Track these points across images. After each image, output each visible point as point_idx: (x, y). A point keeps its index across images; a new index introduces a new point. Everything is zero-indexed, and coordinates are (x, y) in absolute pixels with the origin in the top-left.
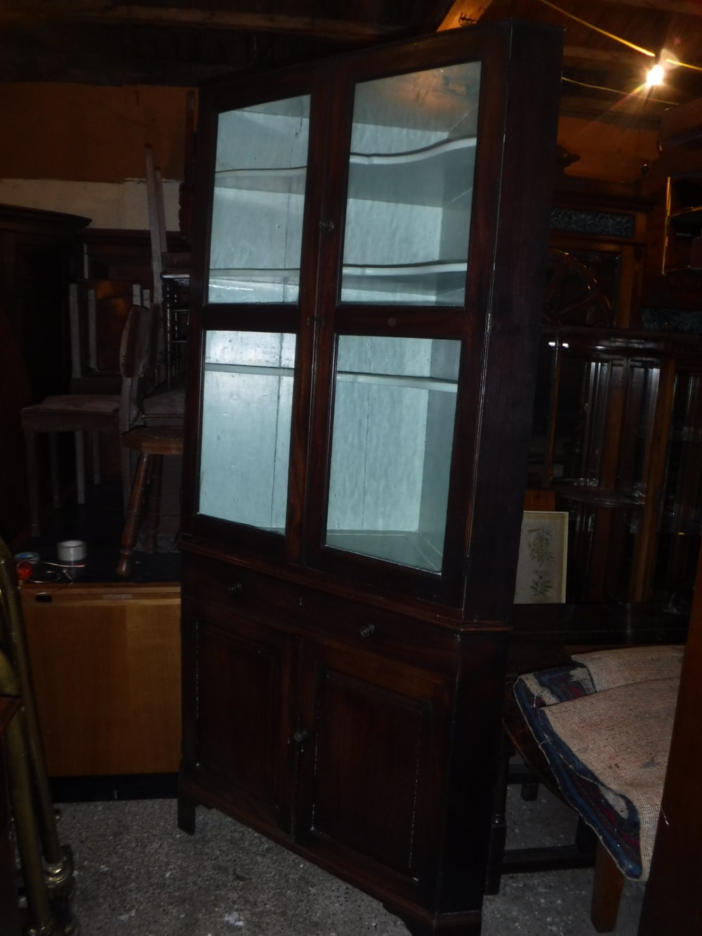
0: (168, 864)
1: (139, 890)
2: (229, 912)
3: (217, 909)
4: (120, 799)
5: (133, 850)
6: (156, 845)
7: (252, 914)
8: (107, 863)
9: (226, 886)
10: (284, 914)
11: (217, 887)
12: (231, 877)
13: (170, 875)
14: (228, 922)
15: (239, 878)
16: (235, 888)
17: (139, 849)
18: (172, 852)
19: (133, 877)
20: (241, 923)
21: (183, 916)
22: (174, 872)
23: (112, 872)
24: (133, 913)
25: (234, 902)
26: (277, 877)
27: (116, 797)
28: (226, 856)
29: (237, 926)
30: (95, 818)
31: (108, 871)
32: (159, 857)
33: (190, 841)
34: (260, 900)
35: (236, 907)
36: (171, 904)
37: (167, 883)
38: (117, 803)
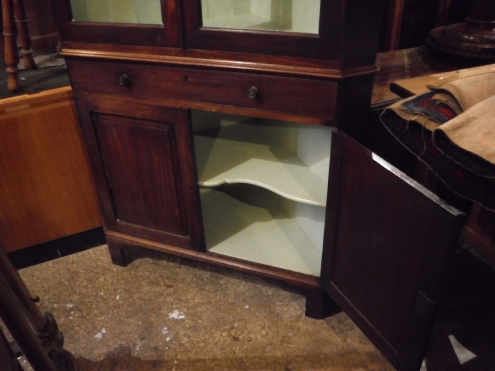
0: (115, 290)
1: (102, 314)
2: (172, 311)
3: (162, 312)
4: (63, 255)
5: (86, 287)
6: (102, 279)
7: (188, 309)
8: (71, 302)
9: (162, 295)
10: (209, 302)
11: (156, 297)
12: (163, 288)
13: (120, 297)
14: (173, 318)
15: (169, 286)
16: (169, 295)
17: (90, 286)
18: (115, 281)
19: (94, 306)
20: (182, 317)
21: (140, 323)
22: (122, 295)
23: (77, 307)
24: (104, 331)
25: (172, 304)
26: (194, 279)
27: (59, 254)
28: (155, 274)
29: (181, 319)
30: (50, 272)
31: (73, 307)
32: (107, 288)
33: (124, 271)
34: (189, 297)
35: (175, 306)
36: (128, 317)
37: (120, 303)
38: (62, 258)
